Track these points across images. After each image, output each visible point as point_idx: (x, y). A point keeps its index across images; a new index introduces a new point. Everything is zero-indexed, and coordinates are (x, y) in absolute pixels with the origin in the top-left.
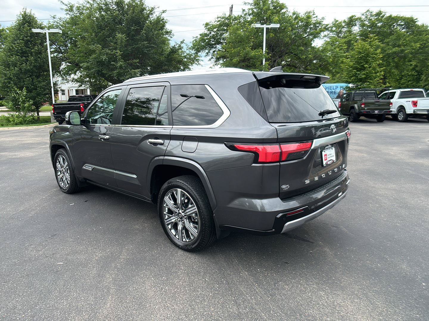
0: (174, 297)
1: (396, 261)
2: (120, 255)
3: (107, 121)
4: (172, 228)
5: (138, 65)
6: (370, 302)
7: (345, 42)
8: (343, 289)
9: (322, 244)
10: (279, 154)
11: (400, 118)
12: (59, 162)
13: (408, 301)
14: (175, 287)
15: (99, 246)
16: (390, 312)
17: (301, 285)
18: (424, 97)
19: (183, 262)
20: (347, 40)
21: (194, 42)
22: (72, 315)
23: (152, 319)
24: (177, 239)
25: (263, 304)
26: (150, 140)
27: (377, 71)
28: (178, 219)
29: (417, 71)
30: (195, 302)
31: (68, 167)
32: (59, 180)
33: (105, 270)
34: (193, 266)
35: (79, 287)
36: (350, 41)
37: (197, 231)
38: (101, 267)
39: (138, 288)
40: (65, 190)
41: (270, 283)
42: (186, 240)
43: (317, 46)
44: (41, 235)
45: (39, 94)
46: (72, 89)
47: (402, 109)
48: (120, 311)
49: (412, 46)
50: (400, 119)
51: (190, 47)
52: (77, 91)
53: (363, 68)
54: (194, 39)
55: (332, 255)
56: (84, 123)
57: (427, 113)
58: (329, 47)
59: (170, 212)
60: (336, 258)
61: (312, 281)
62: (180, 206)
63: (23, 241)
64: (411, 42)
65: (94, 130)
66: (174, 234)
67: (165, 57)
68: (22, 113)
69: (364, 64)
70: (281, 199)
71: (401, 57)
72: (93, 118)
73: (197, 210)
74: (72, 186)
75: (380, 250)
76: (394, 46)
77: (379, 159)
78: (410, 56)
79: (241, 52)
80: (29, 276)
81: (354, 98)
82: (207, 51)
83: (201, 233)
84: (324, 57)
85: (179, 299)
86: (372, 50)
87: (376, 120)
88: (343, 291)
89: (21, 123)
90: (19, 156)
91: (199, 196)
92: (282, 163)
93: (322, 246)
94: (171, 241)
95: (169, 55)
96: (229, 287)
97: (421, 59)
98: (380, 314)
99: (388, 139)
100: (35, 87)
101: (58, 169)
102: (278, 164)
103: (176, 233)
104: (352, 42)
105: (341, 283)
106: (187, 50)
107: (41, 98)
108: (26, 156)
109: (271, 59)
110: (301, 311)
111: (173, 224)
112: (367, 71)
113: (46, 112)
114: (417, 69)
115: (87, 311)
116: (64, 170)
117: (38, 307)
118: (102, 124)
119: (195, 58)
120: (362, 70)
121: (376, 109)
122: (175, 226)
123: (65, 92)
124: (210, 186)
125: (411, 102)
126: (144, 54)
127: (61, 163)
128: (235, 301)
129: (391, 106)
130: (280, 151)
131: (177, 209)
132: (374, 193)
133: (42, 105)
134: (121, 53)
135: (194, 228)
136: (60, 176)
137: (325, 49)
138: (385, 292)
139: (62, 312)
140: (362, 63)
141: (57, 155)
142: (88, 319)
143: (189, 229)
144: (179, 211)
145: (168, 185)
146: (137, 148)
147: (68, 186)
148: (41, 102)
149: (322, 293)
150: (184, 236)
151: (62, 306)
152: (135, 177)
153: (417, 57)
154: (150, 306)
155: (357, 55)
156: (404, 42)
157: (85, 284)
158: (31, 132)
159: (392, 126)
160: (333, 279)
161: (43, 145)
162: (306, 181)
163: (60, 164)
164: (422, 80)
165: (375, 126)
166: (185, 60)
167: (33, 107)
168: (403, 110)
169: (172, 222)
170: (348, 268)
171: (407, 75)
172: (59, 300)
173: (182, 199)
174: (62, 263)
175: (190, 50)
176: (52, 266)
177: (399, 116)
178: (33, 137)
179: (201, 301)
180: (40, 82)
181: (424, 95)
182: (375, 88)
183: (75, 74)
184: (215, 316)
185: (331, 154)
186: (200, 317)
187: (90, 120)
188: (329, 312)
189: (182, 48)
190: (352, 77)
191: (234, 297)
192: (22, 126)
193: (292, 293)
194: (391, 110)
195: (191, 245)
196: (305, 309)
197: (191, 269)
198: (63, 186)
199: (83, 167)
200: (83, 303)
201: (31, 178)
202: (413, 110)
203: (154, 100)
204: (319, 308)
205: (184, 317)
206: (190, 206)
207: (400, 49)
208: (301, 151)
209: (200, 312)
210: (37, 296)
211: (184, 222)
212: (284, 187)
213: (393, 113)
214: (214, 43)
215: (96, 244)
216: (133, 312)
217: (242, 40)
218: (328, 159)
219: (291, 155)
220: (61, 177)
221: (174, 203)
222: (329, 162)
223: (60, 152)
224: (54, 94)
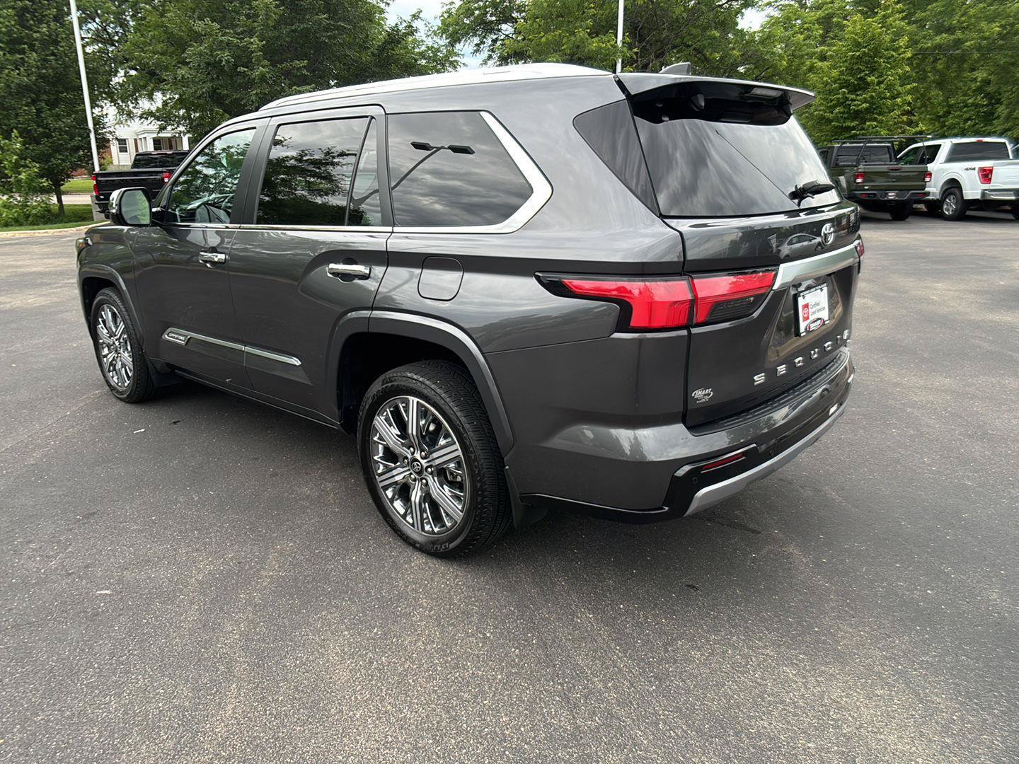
0: (404, 685)
1: (972, 581)
2: (262, 567)
3: (222, 214)
4: (396, 497)
5: (306, 73)
6: (917, 695)
7: (819, 21)
8: (842, 658)
9: (781, 536)
10: (687, 306)
11: (948, 210)
12: (104, 322)
13: (1013, 692)
14: (405, 658)
15: (205, 544)
16: (969, 722)
17: (734, 648)
18: (1007, 157)
19: (426, 586)
20: (823, 15)
21: (446, 15)
22: (130, 741)
23: (346, 748)
24: (408, 524)
25: (638, 704)
26: (332, 266)
27: (896, 92)
28: (411, 474)
29: (987, 95)
30: (458, 699)
31: (125, 336)
32: (106, 367)
33: (221, 609)
34: (451, 598)
35: (151, 659)
36: (830, 16)
37: (460, 507)
38: (211, 603)
39: (307, 659)
40: (121, 393)
41: (652, 642)
42: (431, 527)
43: (750, 28)
44: (57, 514)
45: (57, 149)
46: (145, 138)
47: (953, 189)
48: (260, 727)
49: (981, 31)
50: (947, 213)
51: (436, 28)
52: (157, 142)
53: (863, 86)
54: (445, 9)
55: (806, 565)
56: (162, 220)
57: (1013, 198)
58: (780, 32)
59: (390, 455)
60: (819, 574)
61: (761, 638)
62: (417, 443)
63: (8, 530)
64: (979, 19)
65: (189, 238)
66: (402, 511)
67: (372, 53)
68: (16, 195)
69: (866, 75)
70: (690, 428)
71: (952, 59)
72: (184, 207)
73: (460, 453)
74: (137, 384)
75: (929, 550)
76: (939, 29)
77: (904, 312)
78: (976, 55)
79: (564, 40)
80: (20, 629)
81: (837, 160)
82: (476, 40)
83: (470, 512)
84: (767, 57)
85: (418, 691)
86: (888, 38)
87: (888, 216)
88: (844, 664)
89: (17, 222)
90: (8, 306)
91: (465, 417)
92: (694, 331)
93: (781, 540)
94: (394, 530)
95: (382, 48)
96: (547, 655)
97: (1002, 62)
98: (946, 730)
99: (922, 262)
100: (47, 131)
101: (101, 341)
102: (684, 332)
103: (406, 511)
104: (835, 20)
105: (837, 642)
106: (427, 38)
107: (64, 158)
108: (26, 306)
109: (637, 61)
110: (739, 723)
111: (399, 486)
112: (874, 94)
113: (79, 195)
114: (990, 89)
115: (170, 727)
116: (117, 343)
117: (40, 718)
118: (210, 222)
119: (447, 57)
120: (860, 89)
121: (892, 189)
122: (404, 491)
123: (127, 146)
124: (494, 388)
125: (977, 169)
126: (320, 48)
127: (107, 326)
128: (565, 694)
129: (927, 179)
130: (690, 297)
131: (409, 449)
132: (898, 398)
133: (69, 176)
134: (261, 44)
135: (453, 501)
136: (108, 357)
137: (769, 37)
138: (952, 668)
139: (106, 730)
140: (860, 73)
141: (96, 304)
142: (175, 749)
143: (440, 501)
144: (413, 454)
145: (384, 386)
146: (300, 287)
147: (129, 384)
148: (64, 169)
149: (790, 671)
150: (428, 518)
151: (105, 714)
152: (298, 364)
153: (990, 58)
154: (341, 711)
155: (851, 50)
156: (963, 19)
157: (168, 651)
158: (43, 244)
159: (930, 231)
160: (816, 632)
161: (70, 278)
162: (755, 378)
163: (105, 326)
164: (998, 117)
165: (887, 229)
166: (423, 62)
167: (45, 183)
168: (957, 192)
169: (396, 483)
170: (853, 600)
171: (962, 105)
172: (97, 696)
173: (422, 422)
174: (108, 592)
175: (435, 38)
176: (83, 600)
177: (945, 207)
178: (48, 256)
179: (476, 697)
180: (58, 117)
181: (1008, 153)
182: (889, 135)
183: (150, 97)
184: (512, 738)
185: (818, 304)
186: (472, 742)
187: (177, 213)
188: (810, 725)
189: (416, 31)
190: (835, 106)
191: (560, 684)
192: (18, 228)
193: (713, 671)
194: (927, 189)
195: (446, 542)
196: (749, 718)
197: (446, 605)
198: (117, 384)
199: (163, 337)
200: (160, 705)
201: (37, 362)
202: (980, 191)
203: (342, 154)
204: (786, 714)
205: (431, 741)
206: (442, 442)
207: (952, 37)
208: (748, 297)
209: (474, 727)
210: (40, 684)
211: (427, 482)
212: (698, 394)
213: (930, 198)
214: (494, 18)
215: (198, 538)
216: (295, 730)
217: (566, 11)
218: (812, 318)
219: (720, 309)
220: (110, 360)
221: (399, 434)
222: (814, 325)
223: (105, 298)
224: (98, 147)
